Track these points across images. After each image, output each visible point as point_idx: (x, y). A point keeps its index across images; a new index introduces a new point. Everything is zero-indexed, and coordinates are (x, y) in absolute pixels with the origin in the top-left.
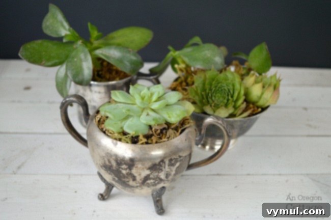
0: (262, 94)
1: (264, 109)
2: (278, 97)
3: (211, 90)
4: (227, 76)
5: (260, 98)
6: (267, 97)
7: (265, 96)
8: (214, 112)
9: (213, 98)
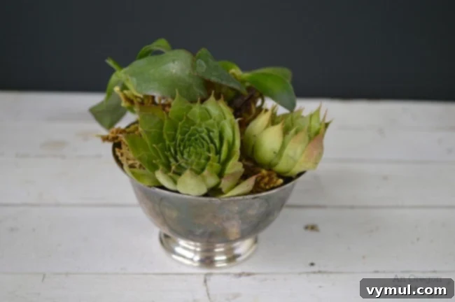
0: (283, 146)
1: (288, 179)
2: (320, 154)
3: (174, 139)
4: (207, 111)
5: (279, 154)
6: (294, 156)
7: (289, 151)
8: (175, 182)
9: (179, 157)
